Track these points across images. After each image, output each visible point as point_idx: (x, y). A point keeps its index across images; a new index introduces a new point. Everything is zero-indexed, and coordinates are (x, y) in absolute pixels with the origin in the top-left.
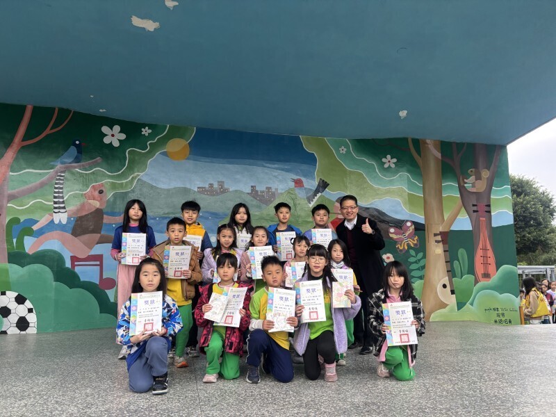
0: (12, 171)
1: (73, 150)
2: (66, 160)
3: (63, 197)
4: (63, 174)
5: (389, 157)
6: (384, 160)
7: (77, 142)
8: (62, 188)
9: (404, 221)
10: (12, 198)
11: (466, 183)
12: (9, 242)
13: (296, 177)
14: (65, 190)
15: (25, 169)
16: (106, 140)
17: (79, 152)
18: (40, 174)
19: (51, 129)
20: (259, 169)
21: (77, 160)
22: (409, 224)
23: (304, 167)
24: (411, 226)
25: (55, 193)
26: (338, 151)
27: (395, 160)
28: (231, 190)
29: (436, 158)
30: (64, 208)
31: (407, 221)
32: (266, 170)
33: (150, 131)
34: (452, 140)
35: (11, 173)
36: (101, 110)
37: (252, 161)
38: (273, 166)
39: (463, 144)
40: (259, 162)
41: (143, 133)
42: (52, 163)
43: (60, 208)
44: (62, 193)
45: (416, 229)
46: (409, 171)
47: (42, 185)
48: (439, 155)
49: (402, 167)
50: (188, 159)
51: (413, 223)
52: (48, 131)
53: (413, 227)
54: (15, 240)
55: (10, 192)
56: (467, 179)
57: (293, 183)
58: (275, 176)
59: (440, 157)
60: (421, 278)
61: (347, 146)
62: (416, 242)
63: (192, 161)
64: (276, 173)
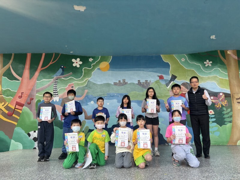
3: (57, 90)
4: (57, 81)
5: (208, 61)
6: (205, 63)
9: (218, 92)
10: (38, 91)
13: (160, 75)
15: (42, 79)
16: (74, 65)
17: (63, 71)
18: (48, 81)
19: (52, 62)
20: (141, 72)
21: (62, 74)
22: (221, 94)
23: (164, 69)
24: (222, 95)
26: (180, 61)
27: (211, 62)
28: (129, 83)
29: (235, 59)
31: (220, 93)
32: (145, 72)
33: (92, 60)
35: (37, 82)
36: (71, 52)
37: (138, 69)
38: (148, 70)
40: (142, 69)
41: (89, 61)
43: (56, 95)
45: (225, 97)
46: (219, 67)
47: (49, 86)
49: (215, 66)
50: (109, 70)
51: (224, 93)
53: (224, 95)
55: (37, 89)
57: (159, 78)
58: (149, 75)
59: (237, 59)
60: (230, 122)
61: (185, 58)
62: (226, 103)
63: (110, 72)
64: (150, 73)
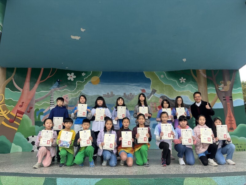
0: (36, 92)
1: (57, 83)
2: (55, 87)
3: (53, 101)
4: (53, 92)
5: (182, 78)
6: (180, 79)
7: (58, 80)
8: (53, 97)
10: (37, 101)
11: (219, 87)
12: (35, 117)
13: (142, 89)
14: (54, 98)
15: (41, 91)
16: (69, 79)
17: (59, 84)
18: (46, 92)
19: (50, 76)
20: (127, 86)
21: (58, 86)
23: (145, 84)
25: (51, 99)
26: (160, 77)
27: (185, 79)
28: (116, 95)
29: (204, 78)
30: (54, 104)
32: (130, 86)
33: (85, 74)
34: (211, 69)
36: (66, 68)
37: (124, 83)
38: (132, 85)
39: (217, 70)
40: (127, 83)
41: (82, 75)
42: (50, 88)
43: (52, 104)
44: (53, 99)
46: (191, 84)
47: (47, 96)
48: (205, 76)
49: (188, 82)
52: (48, 77)
54: (37, 117)
55: (36, 99)
56: (220, 85)
58: (134, 89)
59: (206, 77)
61: (164, 75)
63: (100, 85)
64: (134, 87)
